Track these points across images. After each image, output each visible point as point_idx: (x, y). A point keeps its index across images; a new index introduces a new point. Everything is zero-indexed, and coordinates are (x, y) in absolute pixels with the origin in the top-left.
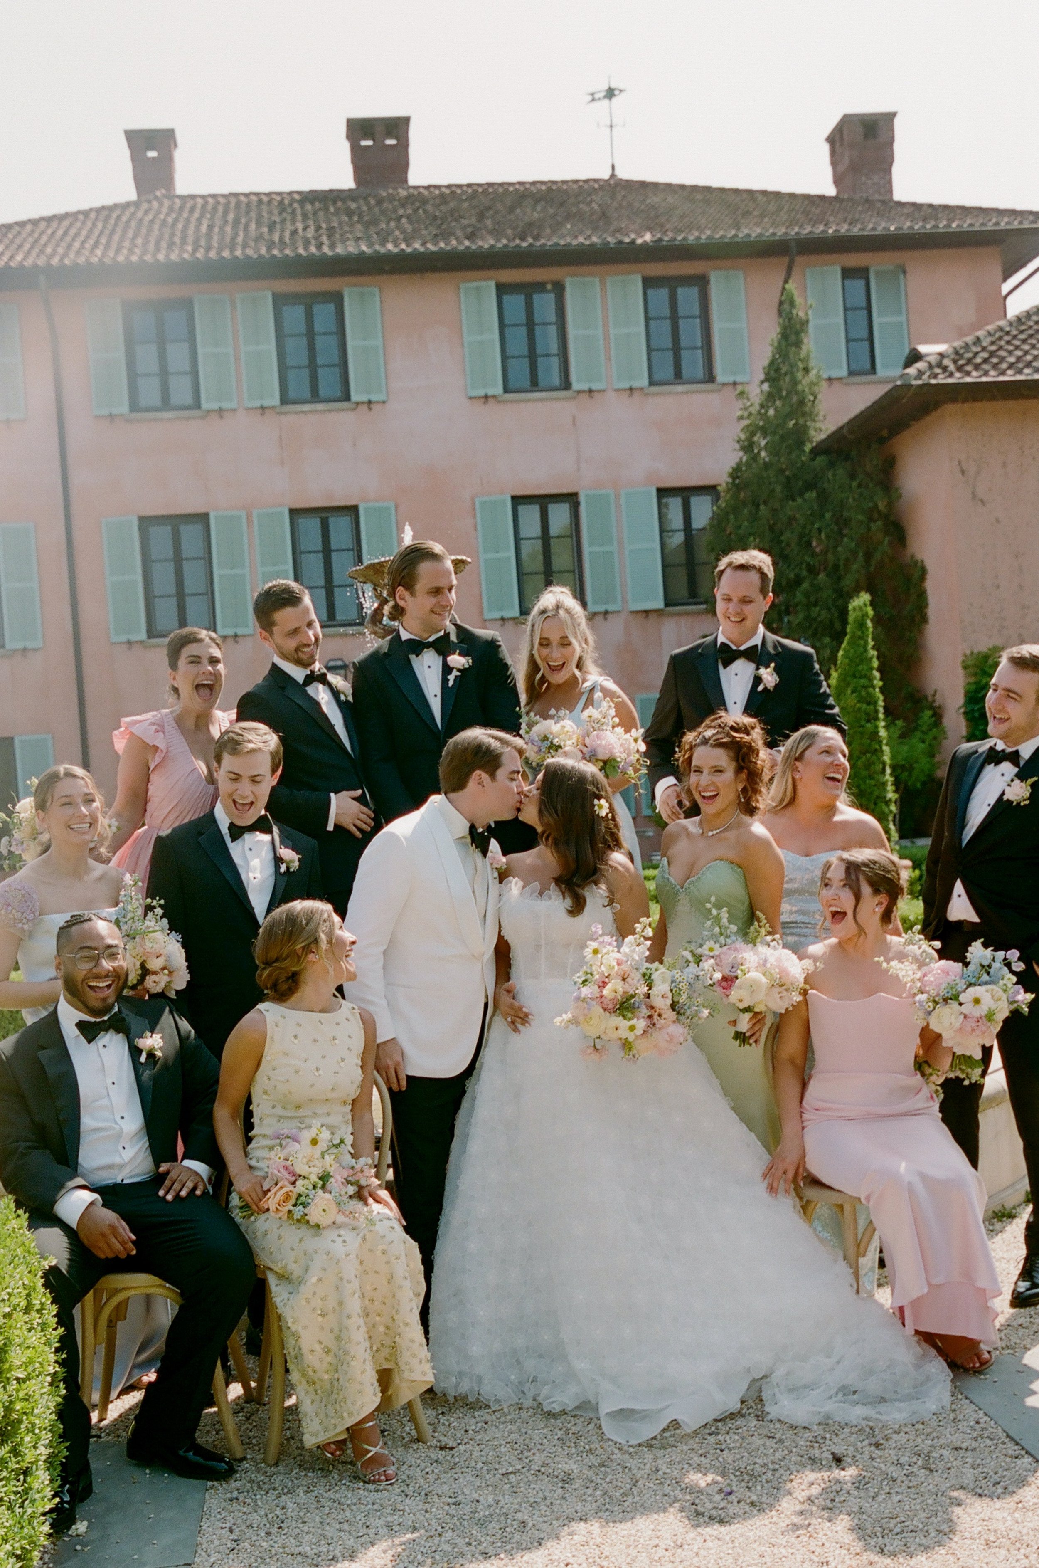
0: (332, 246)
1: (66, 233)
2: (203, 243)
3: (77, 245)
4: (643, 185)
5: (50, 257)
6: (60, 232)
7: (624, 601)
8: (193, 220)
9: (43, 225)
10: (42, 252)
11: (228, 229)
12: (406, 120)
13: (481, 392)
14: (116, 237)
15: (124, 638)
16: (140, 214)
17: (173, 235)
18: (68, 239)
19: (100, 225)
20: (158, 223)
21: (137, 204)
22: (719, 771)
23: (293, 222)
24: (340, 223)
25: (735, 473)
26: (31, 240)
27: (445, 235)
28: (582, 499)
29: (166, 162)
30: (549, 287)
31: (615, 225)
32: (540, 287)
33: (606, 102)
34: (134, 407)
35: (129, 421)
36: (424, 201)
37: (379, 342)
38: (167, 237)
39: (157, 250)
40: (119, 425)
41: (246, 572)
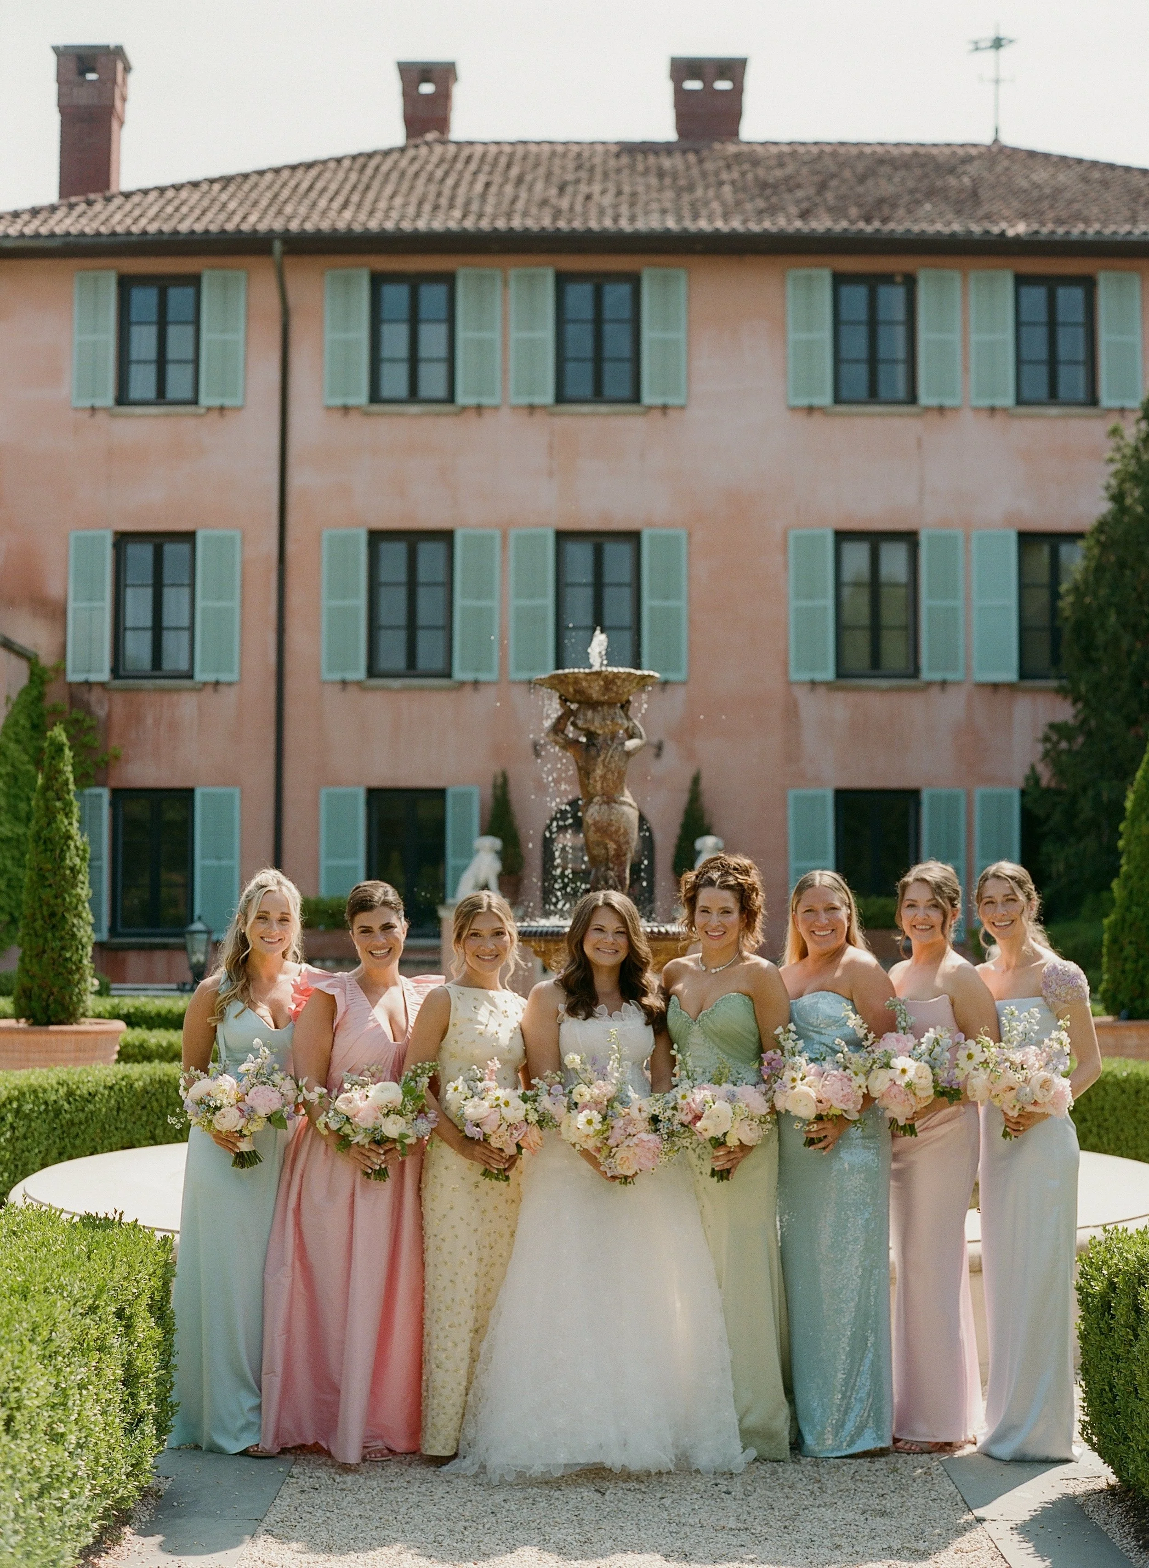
0: (632, 219)
1: (311, 188)
2: (475, 207)
3: (323, 203)
4: (1032, 154)
5: (290, 219)
6: (305, 186)
7: (968, 669)
8: (467, 177)
9: (285, 174)
10: (280, 212)
11: (509, 189)
12: (743, 61)
13: (804, 402)
14: (371, 195)
15: (337, 676)
16: (404, 163)
17: (439, 195)
18: (313, 195)
19: (353, 176)
20: (424, 176)
21: (403, 150)
22: (726, 911)
23: (590, 181)
24: (648, 187)
25: (1102, 526)
26: (269, 195)
27: (772, 210)
28: (923, 539)
29: (443, 97)
30: (899, 279)
31: (985, 208)
32: (887, 278)
33: (991, 53)
34: (375, 397)
35: (367, 414)
36: (755, 162)
37: (682, 335)
38: (431, 197)
39: (418, 215)
40: (355, 418)
41: (495, 604)
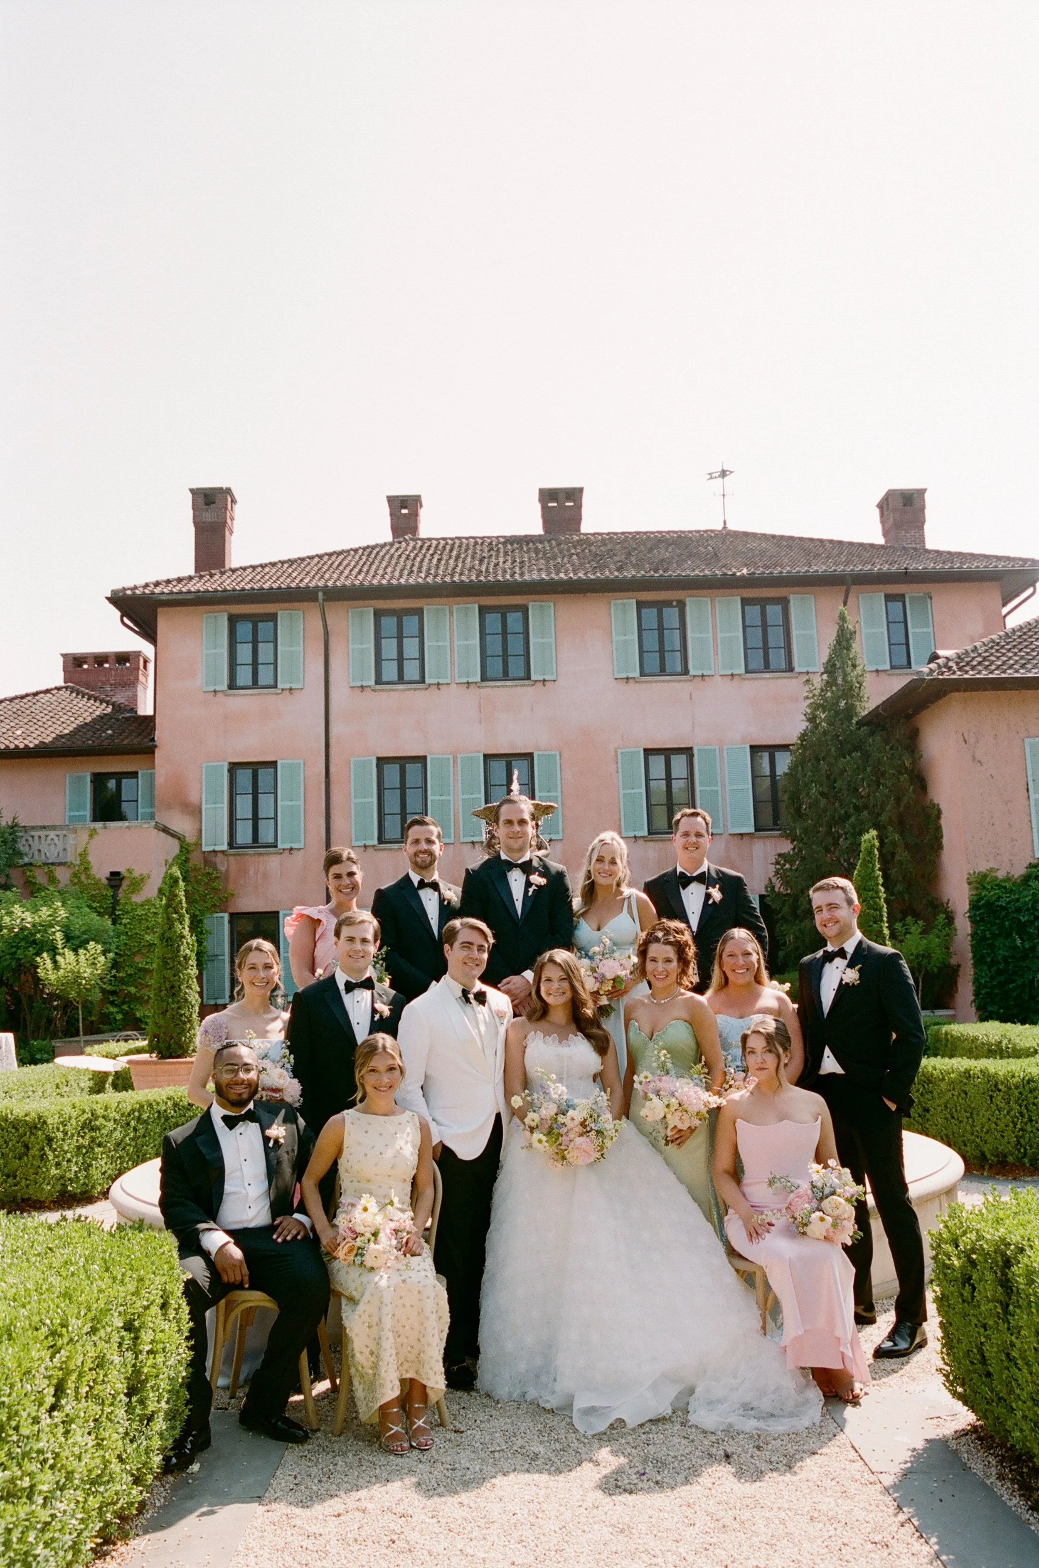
0: (522, 574)
1: (340, 564)
2: (432, 572)
3: (347, 572)
4: (746, 534)
5: (327, 581)
6: (337, 563)
7: (725, 826)
8: (428, 556)
9: (326, 558)
10: (322, 577)
11: (452, 562)
12: (581, 490)
13: (624, 675)
14: (374, 567)
15: (362, 843)
16: (392, 551)
17: (413, 565)
18: (341, 568)
19: (364, 558)
20: (404, 556)
21: (392, 544)
22: (669, 961)
23: (497, 556)
24: (529, 559)
25: (803, 737)
26: (316, 569)
27: (602, 568)
28: (695, 752)
29: (414, 516)
30: (674, 603)
31: (723, 562)
32: (668, 604)
33: (720, 479)
34: (379, 681)
35: (374, 690)
36: (590, 544)
37: (552, 640)
38: (408, 567)
39: (401, 576)
40: (367, 693)
41: (451, 798)
